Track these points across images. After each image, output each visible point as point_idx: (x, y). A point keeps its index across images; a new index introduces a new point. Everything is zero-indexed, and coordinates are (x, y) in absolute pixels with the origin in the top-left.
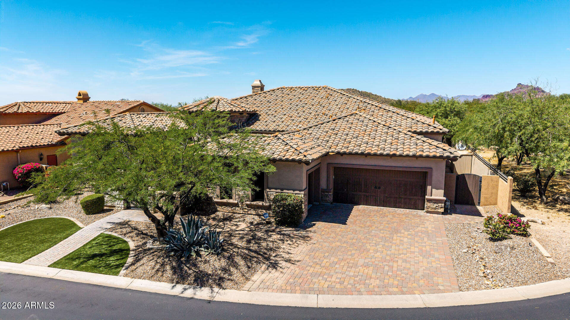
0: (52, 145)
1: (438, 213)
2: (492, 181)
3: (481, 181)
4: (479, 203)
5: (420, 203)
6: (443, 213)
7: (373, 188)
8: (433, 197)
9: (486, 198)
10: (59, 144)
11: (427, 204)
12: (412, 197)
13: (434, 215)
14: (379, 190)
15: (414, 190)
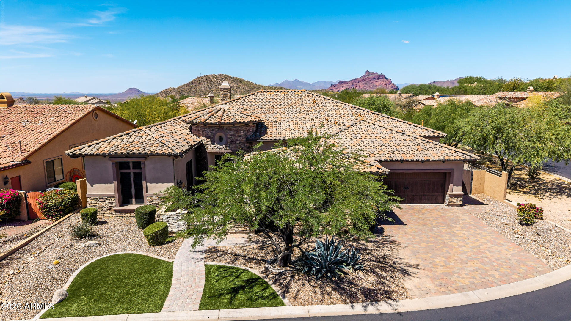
0: (17, 166)
1: (457, 205)
2: (481, 174)
3: (472, 175)
4: (471, 193)
5: (440, 199)
6: (461, 205)
7: (402, 188)
8: (454, 193)
9: (476, 188)
10: (24, 163)
11: (447, 199)
12: (433, 194)
13: (456, 207)
14: (407, 190)
15: (436, 188)
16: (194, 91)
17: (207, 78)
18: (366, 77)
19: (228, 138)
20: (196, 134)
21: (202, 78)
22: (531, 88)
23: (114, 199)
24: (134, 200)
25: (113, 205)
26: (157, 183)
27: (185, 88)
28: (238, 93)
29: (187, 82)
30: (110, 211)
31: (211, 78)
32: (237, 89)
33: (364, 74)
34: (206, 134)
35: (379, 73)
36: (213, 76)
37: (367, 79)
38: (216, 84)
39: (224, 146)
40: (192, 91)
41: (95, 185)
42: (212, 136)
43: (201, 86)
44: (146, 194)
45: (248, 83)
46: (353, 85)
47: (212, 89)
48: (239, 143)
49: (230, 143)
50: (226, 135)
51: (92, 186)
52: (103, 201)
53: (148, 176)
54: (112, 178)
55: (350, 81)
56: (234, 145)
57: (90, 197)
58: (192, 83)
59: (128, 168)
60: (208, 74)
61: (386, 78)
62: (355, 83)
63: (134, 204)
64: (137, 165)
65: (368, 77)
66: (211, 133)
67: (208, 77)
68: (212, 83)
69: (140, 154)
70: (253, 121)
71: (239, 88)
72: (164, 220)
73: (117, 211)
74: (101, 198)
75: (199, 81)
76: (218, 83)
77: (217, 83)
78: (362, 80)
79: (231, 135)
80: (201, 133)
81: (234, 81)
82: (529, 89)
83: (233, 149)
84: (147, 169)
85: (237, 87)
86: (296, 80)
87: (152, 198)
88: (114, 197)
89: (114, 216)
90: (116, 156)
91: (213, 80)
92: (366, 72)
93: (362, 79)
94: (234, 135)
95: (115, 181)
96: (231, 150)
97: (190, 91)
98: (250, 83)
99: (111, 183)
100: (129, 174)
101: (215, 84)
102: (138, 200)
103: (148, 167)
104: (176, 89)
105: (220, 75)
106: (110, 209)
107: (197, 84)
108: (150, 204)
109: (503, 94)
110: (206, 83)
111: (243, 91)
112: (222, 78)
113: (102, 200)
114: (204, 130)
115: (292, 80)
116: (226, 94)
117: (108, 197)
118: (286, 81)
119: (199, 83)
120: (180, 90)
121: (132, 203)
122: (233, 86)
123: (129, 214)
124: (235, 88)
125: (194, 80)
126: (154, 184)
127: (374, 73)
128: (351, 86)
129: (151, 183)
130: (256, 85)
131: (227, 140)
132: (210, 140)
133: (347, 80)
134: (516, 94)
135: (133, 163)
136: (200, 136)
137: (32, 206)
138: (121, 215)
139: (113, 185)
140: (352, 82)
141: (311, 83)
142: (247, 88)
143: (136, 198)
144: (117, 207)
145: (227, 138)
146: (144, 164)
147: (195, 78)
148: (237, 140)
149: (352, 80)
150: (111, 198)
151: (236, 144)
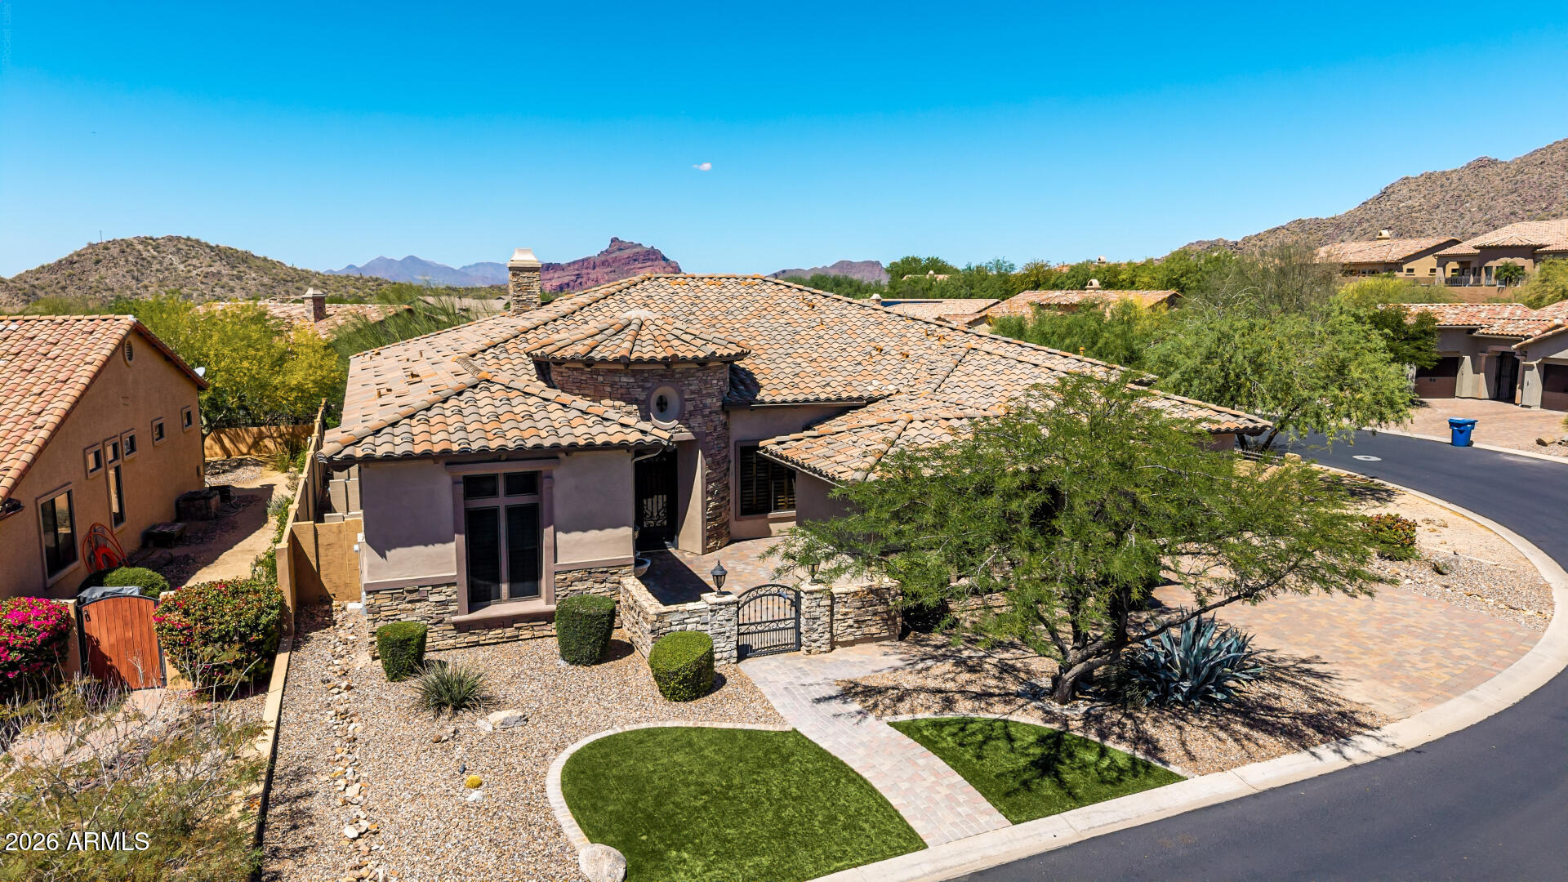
16: (79, 288)
17: (125, 246)
18: (614, 255)
19: (686, 400)
20: (587, 392)
21: (107, 249)
22: (1095, 282)
23: (455, 588)
24: (505, 588)
25: (451, 608)
26: (585, 530)
27: (47, 278)
28: (238, 293)
29: (51, 260)
30: (441, 627)
31: (140, 247)
32: (232, 283)
33: (606, 246)
34: (623, 391)
35: (647, 245)
36: (145, 241)
37: (615, 260)
38: (158, 266)
39: (675, 422)
40: (71, 289)
41: (393, 551)
42: (642, 397)
43: (103, 271)
44: (553, 565)
45: (266, 266)
46: (578, 276)
47: (146, 282)
48: (710, 413)
49: (691, 414)
50: (681, 393)
51: (383, 556)
52: (419, 601)
53: (559, 512)
54: (450, 526)
55: (569, 264)
56: (699, 419)
57: (378, 592)
58: (72, 263)
59: (494, 493)
60: (129, 235)
61: (664, 259)
62: (585, 271)
63: (505, 601)
64: (528, 483)
65: (617, 254)
66: (639, 387)
67: (130, 244)
68: (145, 264)
69: (538, 447)
70: (721, 356)
71: (240, 278)
72: (673, 628)
73: (461, 627)
74: (410, 592)
75: (98, 255)
76: (166, 262)
77: (161, 263)
78: (603, 263)
79: (693, 392)
80: (608, 389)
81: (221, 259)
82: (1091, 284)
83: (697, 430)
84: (558, 492)
85: (232, 278)
86: (412, 259)
87: (569, 575)
88: (454, 584)
89: (452, 641)
90: (465, 457)
91: (145, 254)
92: (612, 241)
93: (603, 258)
94: (699, 392)
95: (459, 533)
96: (693, 433)
97: (64, 288)
98: (273, 263)
99: (445, 541)
100: (494, 512)
101: (155, 266)
102: (519, 586)
103: (562, 486)
104: (12, 281)
105: (170, 239)
106: (440, 622)
107: (89, 265)
108: (563, 593)
109: (1044, 297)
110: (122, 263)
111: (254, 289)
112: (179, 250)
113: (415, 596)
114: (617, 379)
115: (399, 257)
116: (529, 285)
117: (434, 586)
118: (381, 259)
119: (98, 262)
120: (26, 286)
121: (498, 596)
122: (219, 273)
123: (500, 631)
124: (225, 280)
125: (79, 255)
126: (576, 536)
127: (632, 245)
128: (574, 278)
129: (567, 531)
130: (295, 270)
131: (683, 407)
132: (635, 407)
133: (563, 261)
134: (1070, 296)
135: (509, 477)
136: (603, 398)
137: (105, 647)
138: (474, 638)
139: (452, 545)
140: (576, 266)
141: (457, 267)
142: (266, 280)
143: (512, 581)
144: (464, 614)
145: (684, 401)
146: (550, 477)
147: (80, 246)
148: (705, 406)
149: (574, 263)
150: (444, 589)
151: (704, 416)
